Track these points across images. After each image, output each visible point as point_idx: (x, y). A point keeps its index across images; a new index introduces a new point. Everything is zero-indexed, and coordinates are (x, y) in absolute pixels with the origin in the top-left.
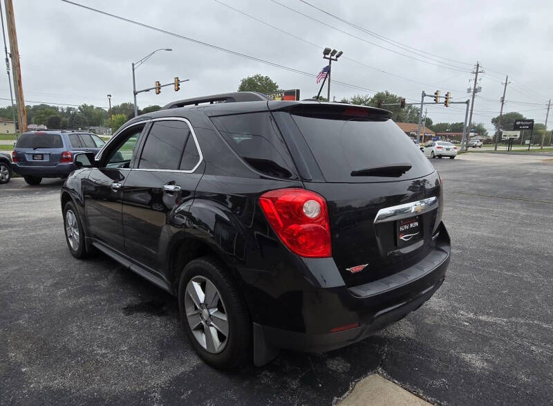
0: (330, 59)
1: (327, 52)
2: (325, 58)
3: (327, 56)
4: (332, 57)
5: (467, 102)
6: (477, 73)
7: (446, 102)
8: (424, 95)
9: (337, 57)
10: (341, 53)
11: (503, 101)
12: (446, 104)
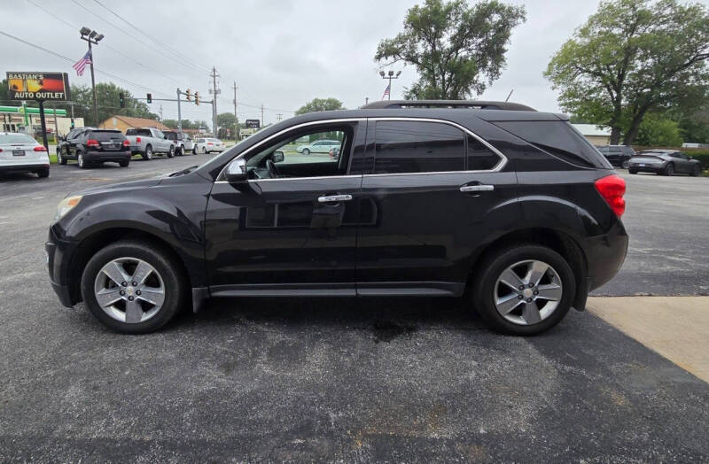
0: (90, 42)
1: (85, 32)
2: (82, 38)
3: (85, 36)
4: (91, 39)
5: (212, 102)
6: (214, 76)
7: (196, 100)
8: (179, 92)
9: (98, 40)
10: (102, 37)
11: (235, 103)
12: (196, 102)
